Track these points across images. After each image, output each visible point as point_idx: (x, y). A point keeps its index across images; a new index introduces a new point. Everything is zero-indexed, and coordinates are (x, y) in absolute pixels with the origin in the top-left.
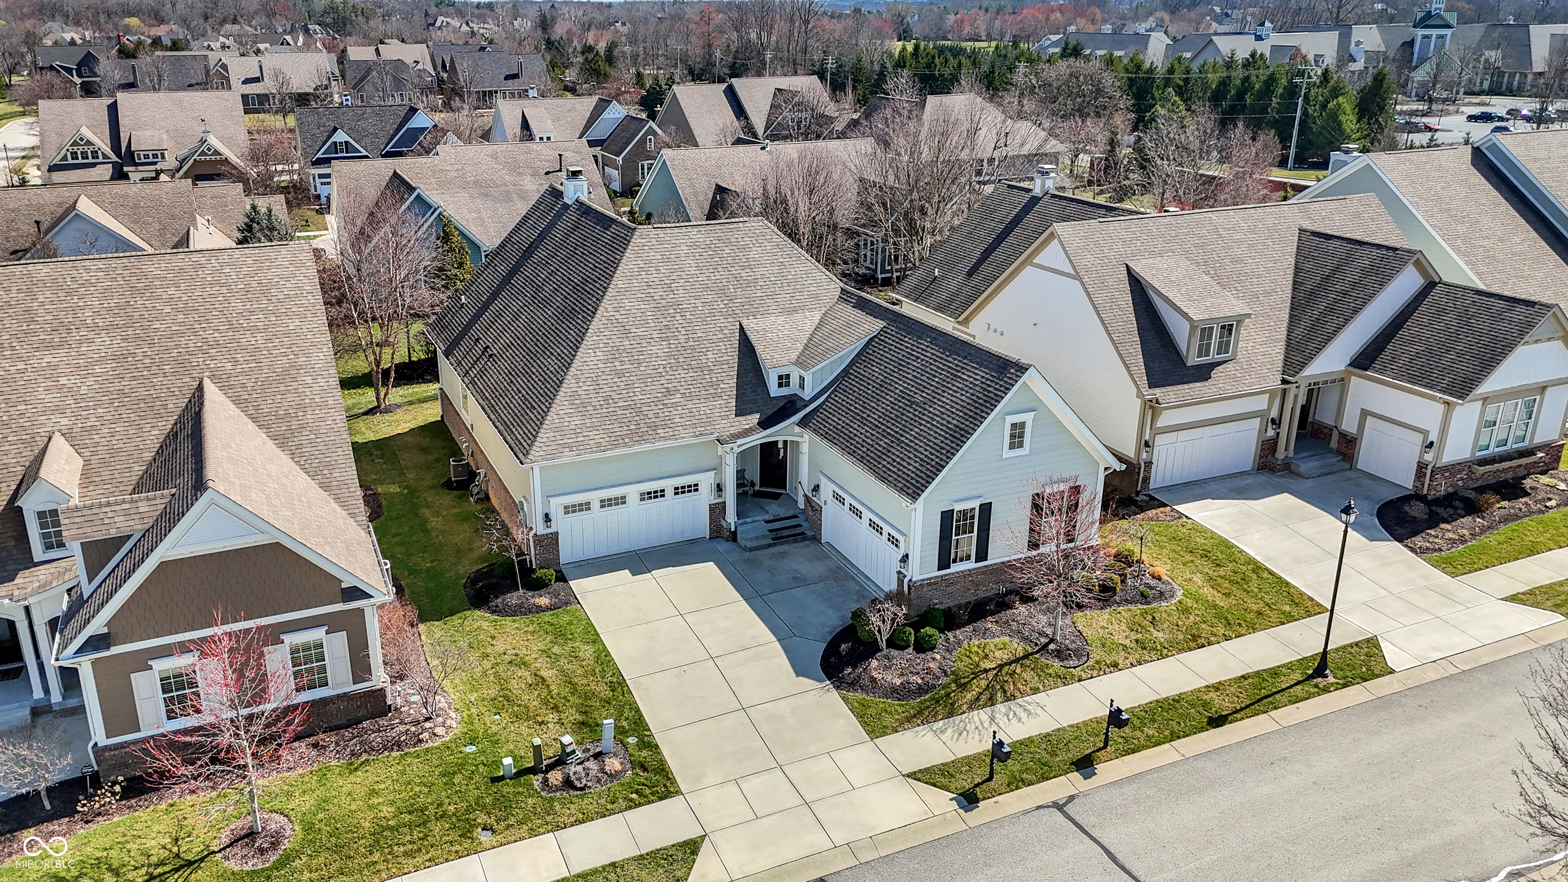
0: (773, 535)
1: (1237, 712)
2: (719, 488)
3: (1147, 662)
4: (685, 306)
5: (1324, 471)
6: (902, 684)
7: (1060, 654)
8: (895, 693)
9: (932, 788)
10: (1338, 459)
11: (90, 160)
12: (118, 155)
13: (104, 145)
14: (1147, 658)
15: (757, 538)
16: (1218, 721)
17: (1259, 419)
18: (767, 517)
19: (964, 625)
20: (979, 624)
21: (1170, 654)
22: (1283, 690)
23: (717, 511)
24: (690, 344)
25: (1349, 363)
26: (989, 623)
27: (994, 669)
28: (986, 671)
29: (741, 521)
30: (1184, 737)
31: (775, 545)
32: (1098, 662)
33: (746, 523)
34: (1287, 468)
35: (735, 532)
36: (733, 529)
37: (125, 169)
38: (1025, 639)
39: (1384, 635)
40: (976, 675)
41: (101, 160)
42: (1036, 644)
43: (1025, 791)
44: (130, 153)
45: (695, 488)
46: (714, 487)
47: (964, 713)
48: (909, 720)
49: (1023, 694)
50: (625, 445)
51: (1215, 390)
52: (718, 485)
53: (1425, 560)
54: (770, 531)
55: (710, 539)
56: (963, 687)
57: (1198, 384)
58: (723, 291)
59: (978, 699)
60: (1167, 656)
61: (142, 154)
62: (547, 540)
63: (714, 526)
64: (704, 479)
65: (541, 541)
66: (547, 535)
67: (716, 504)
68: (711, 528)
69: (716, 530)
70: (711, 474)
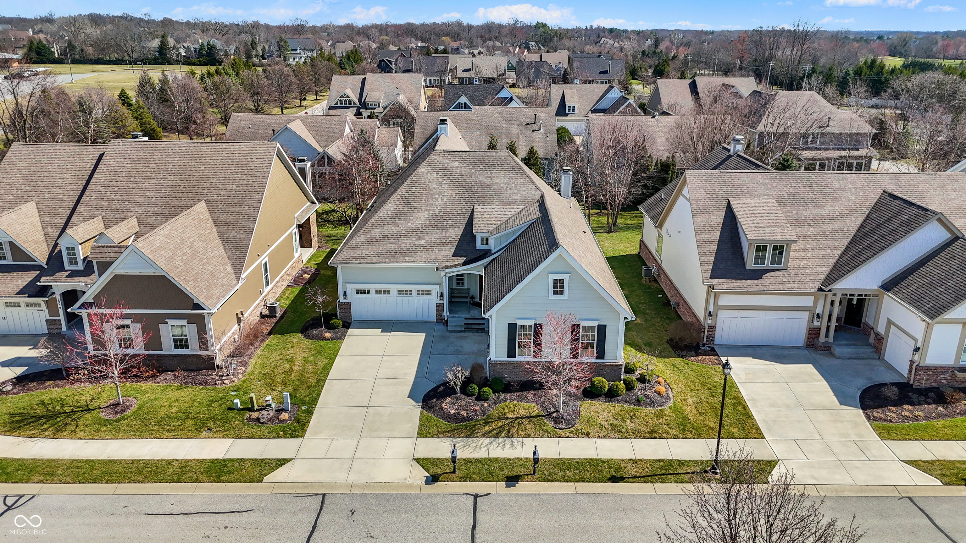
0: (466, 326)
1: (635, 477)
2: (441, 295)
3: (609, 437)
4: (446, 194)
5: (854, 356)
6: (454, 413)
7: (556, 420)
8: (449, 418)
9: (421, 468)
10: (871, 350)
11: (348, 105)
12: (360, 104)
13: (355, 99)
14: (612, 435)
15: (456, 326)
16: (614, 479)
17: (808, 312)
18: (468, 316)
19: (514, 392)
20: (524, 394)
21: (629, 437)
22: (678, 474)
23: (439, 307)
24: (441, 214)
25: (880, 285)
26: (530, 395)
27: (512, 418)
28: (507, 418)
29: (451, 315)
30: (587, 482)
31: (465, 331)
32: (577, 430)
33: (454, 317)
34: (827, 349)
35: (447, 321)
36: (446, 319)
37: (361, 110)
38: (544, 408)
39: (785, 462)
40: (499, 419)
41: (352, 105)
42: (548, 412)
43: (469, 483)
44: (365, 103)
45: (429, 293)
46: (439, 294)
47: (477, 437)
48: (443, 433)
49: (518, 436)
50: (386, 262)
51: (762, 287)
52: (442, 293)
53: (871, 425)
54: (465, 324)
55: (436, 322)
56: (487, 423)
57: (749, 281)
58: (469, 189)
59: (491, 432)
60: (626, 437)
61: (370, 103)
62: (345, 306)
63: (439, 315)
64: (434, 288)
65: (342, 306)
66: (345, 303)
67: (440, 304)
68: (437, 317)
69: (440, 318)
70: (437, 286)
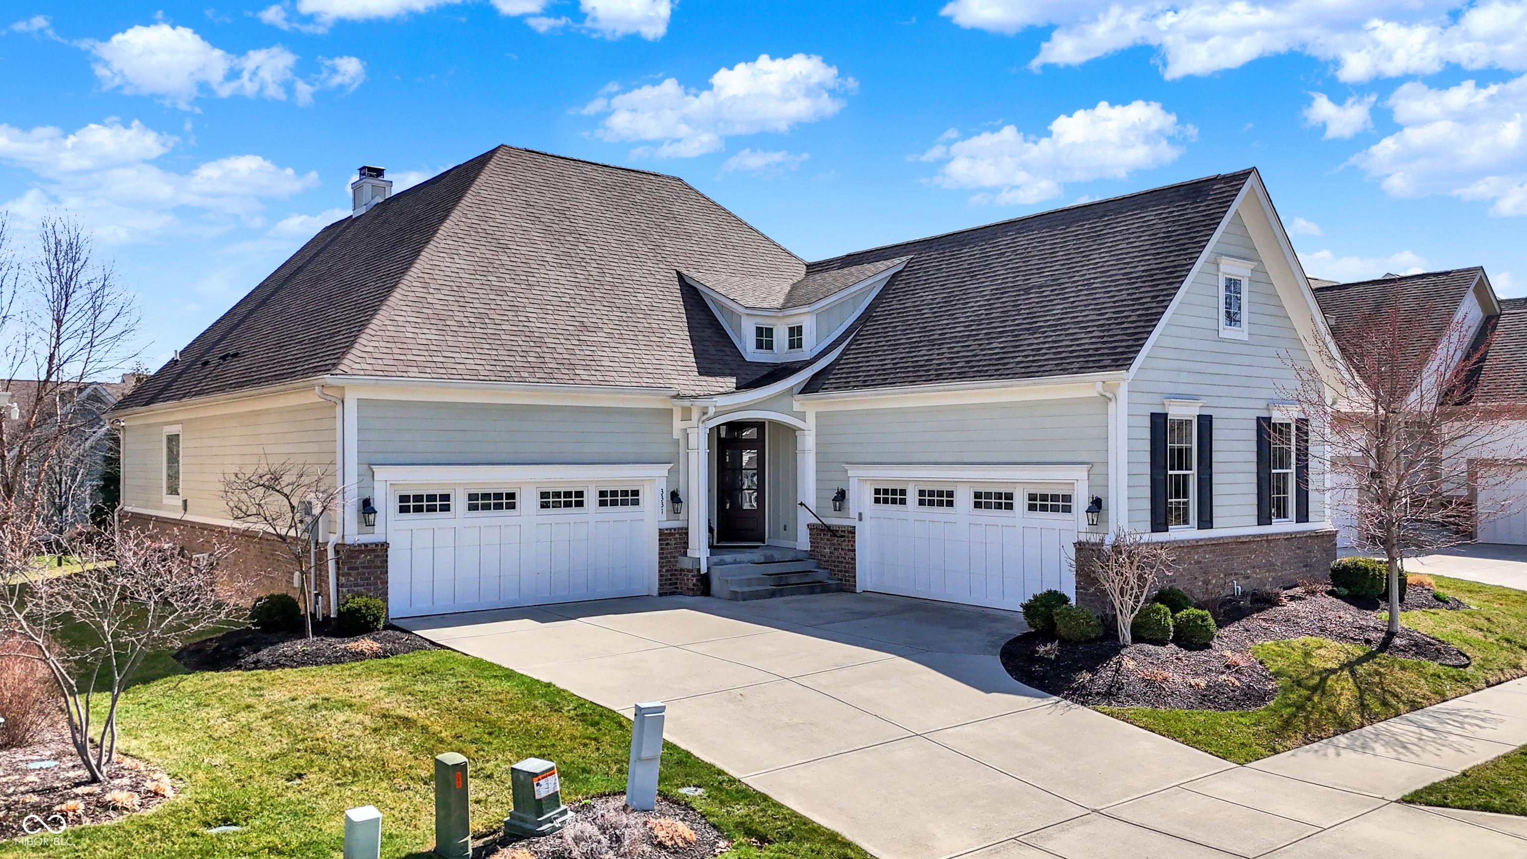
0: (773, 580)
2: (677, 498)
7: (1422, 651)
9: (1487, 814)
15: (749, 581)
18: (756, 558)
23: (673, 541)
29: (715, 559)
33: (724, 563)
35: (707, 575)
36: (704, 570)
40: (1322, 676)
42: (1368, 642)
45: (634, 495)
46: (667, 496)
48: (1278, 734)
49: (1428, 701)
52: (675, 494)
54: (767, 575)
55: (660, 595)
62: (366, 556)
63: (667, 571)
64: (652, 480)
65: (353, 558)
66: (366, 545)
67: (670, 529)
68: (661, 576)
69: (670, 579)
70: (662, 471)
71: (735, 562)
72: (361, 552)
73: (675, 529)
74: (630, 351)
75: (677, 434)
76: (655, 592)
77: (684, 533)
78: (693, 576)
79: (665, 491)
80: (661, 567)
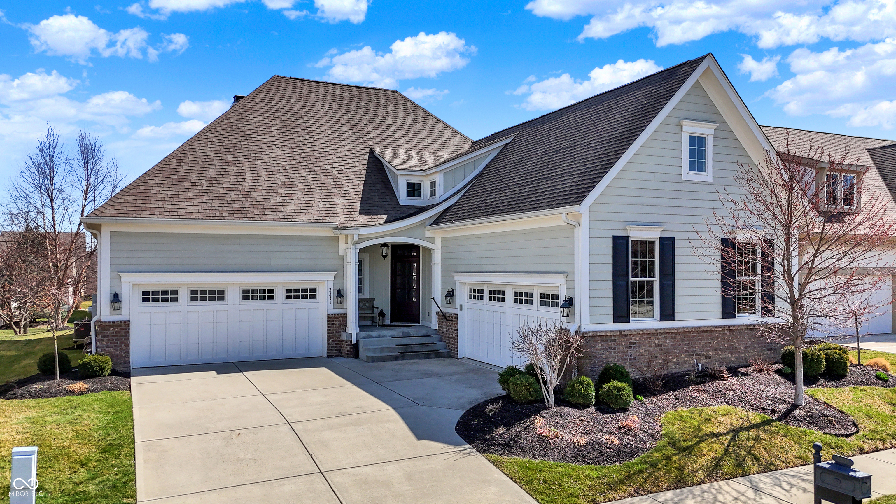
0: (402, 349)
2: (340, 294)
7: (815, 421)
8: (580, 454)
15: (382, 350)
19: (661, 393)
23: (337, 322)
26: (695, 392)
27: (726, 434)
28: (715, 435)
29: (364, 334)
31: (404, 358)
32: (875, 432)
33: (370, 337)
35: (357, 345)
36: (354, 341)
40: (702, 439)
42: (773, 412)
45: (311, 292)
46: (334, 293)
47: (702, 482)
48: (612, 487)
52: (339, 292)
54: (400, 345)
55: (328, 357)
56: (687, 451)
59: (717, 465)
62: (114, 329)
63: (333, 341)
64: (322, 282)
65: (105, 330)
66: (113, 322)
67: (335, 314)
68: (328, 344)
69: (335, 347)
70: (331, 276)
71: (379, 336)
72: (111, 326)
73: (338, 314)
74: (313, 199)
75: (341, 254)
76: (325, 355)
77: (344, 316)
78: (348, 345)
79: (332, 290)
80: (329, 339)
